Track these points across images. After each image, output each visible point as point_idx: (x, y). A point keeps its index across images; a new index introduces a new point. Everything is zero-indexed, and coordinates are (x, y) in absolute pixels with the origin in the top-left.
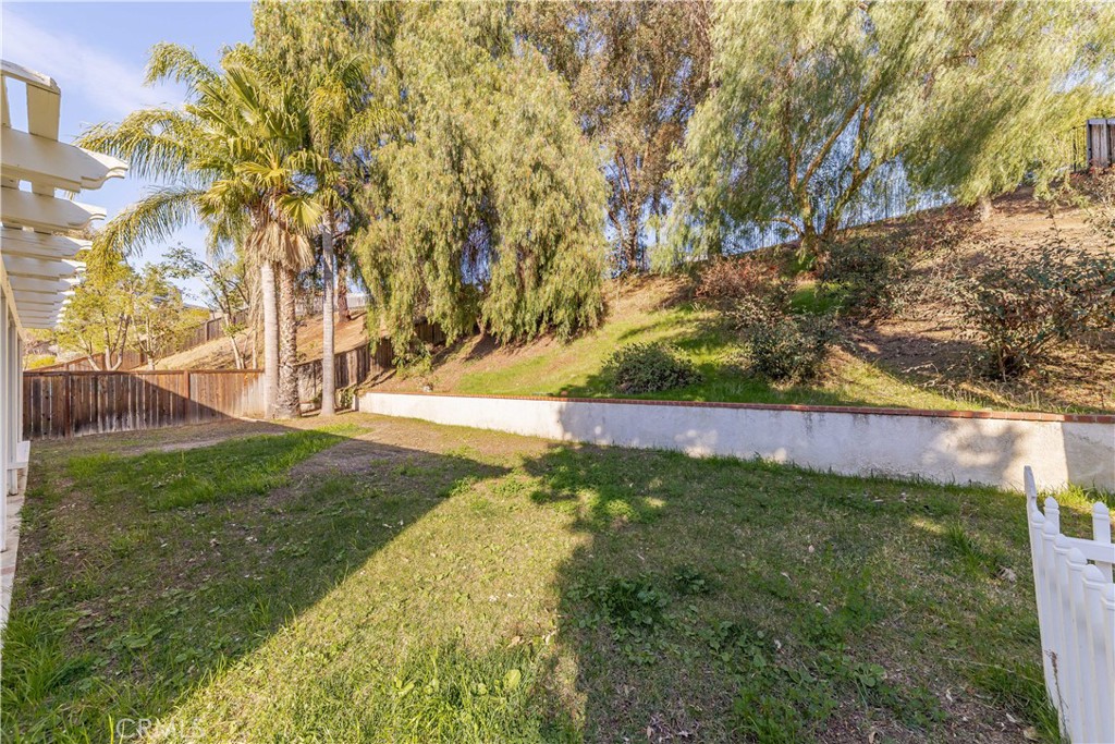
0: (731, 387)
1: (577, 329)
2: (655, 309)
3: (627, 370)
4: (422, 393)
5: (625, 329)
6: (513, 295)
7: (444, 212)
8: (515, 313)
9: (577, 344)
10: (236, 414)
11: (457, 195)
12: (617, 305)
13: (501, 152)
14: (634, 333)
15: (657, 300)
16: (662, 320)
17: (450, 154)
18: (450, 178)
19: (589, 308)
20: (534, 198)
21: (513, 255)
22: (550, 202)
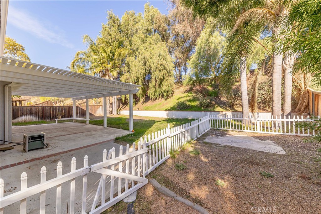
0: (196, 108)
1: (168, 97)
2: (184, 92)
3: (179, 106)
4: (137, 110)
5: (178, 97)
6: (154, 90)
7: (142, 74)
8: (155, 93)
9: (168, 100)
10: (96, 115)
11: (144, 70)
12: (176, 91)
13: (154, 62)
14: (180, 98)
15: (185, 90)
16: (186, 95)
17: (144, 63)
18: (143, 67)
19: (170, 93)
20: (160, 71)
21: (154, 81)
22: (163, 72)
